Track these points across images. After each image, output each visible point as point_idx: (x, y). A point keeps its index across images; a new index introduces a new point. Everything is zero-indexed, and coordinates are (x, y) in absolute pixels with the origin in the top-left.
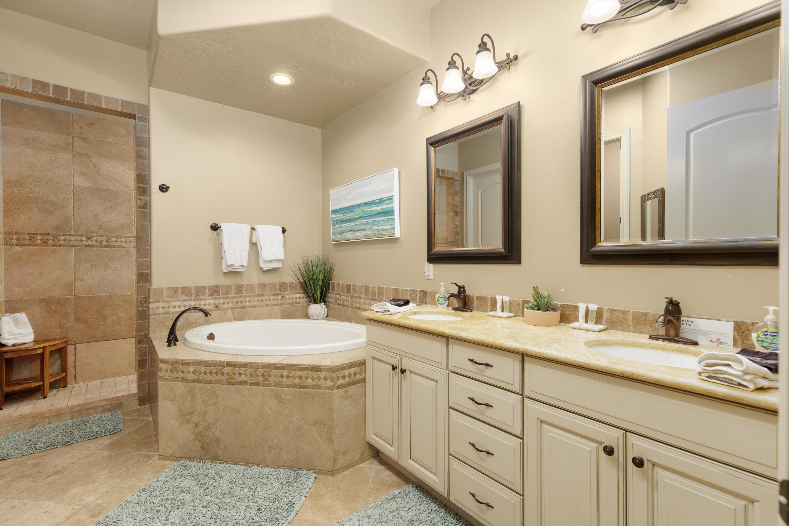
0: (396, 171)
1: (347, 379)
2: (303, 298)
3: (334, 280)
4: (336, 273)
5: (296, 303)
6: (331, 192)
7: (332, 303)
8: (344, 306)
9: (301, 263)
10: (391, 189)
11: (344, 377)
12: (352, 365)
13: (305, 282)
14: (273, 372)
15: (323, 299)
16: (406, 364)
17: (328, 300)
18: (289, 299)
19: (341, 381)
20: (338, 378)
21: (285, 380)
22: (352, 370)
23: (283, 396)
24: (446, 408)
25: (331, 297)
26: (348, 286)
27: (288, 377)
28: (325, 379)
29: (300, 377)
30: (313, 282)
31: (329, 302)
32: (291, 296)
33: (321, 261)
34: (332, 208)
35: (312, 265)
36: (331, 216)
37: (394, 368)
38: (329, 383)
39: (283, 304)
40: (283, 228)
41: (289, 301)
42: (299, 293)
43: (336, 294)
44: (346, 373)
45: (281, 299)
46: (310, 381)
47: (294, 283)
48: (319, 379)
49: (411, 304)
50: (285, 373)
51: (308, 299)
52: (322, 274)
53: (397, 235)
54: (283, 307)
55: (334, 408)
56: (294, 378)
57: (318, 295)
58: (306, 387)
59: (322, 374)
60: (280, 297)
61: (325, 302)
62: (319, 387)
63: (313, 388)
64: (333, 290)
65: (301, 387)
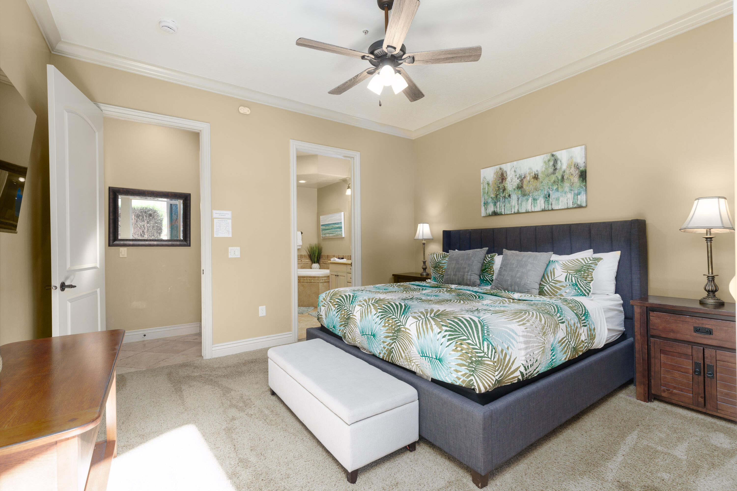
0: (343, 213)
1: (323, 281)
2: (310, 261)
3: (323, 254)
4: (323, 250)
5: (307, 263)
6: (321, 217)
7: (322, 263)
8: (326, 264)
9: (308, 247)
10: (341, 220)
11: (322, 280)
12: (325, 277)
13: (310, 255)
14: (302, 278)
15: (318, 262)
16: (339, 274)
17: (320, 262)
18: (304, 261)
19: (322, 281)
20: (321, 280)
21: (305, 281)
22: (325, 278)
23: (305, 286)
24: (346, 282)
25: (322, 261)
26: (328, 256)
27: (306, 280)
28: (317, 280)
29: (310, 280)
30: (314, 255)
31: (320, 263)
32: (305, 260)
33: (317, 246)
34: (321, 224)
35: (313, 248)
36: (321, 227)
37: (336, 275)
38: (318, 281)
39: (301, 264)
40: (301, 232)
41: (304, 263)
42: (308, 259)
43: (323, 259)
44: (323, 279)
45: (301, 262)
46: (312, 281)
47: (306, 255)
48: (315, 280)
49: (344, 259)
50: (305, 279)
51: (311, 262)
52: (317, 251)
53: (343, 236)
54: (301, 265)
55: (320, 288)
56: (308, 280)
57: (316, 260)
58: (311, 282)
59: (316, 279)
60: (300, 261)
61: (319, 263)
62: (315, 283)
63: (313, 283)
64: (322, 258)
65: (310, 283)
